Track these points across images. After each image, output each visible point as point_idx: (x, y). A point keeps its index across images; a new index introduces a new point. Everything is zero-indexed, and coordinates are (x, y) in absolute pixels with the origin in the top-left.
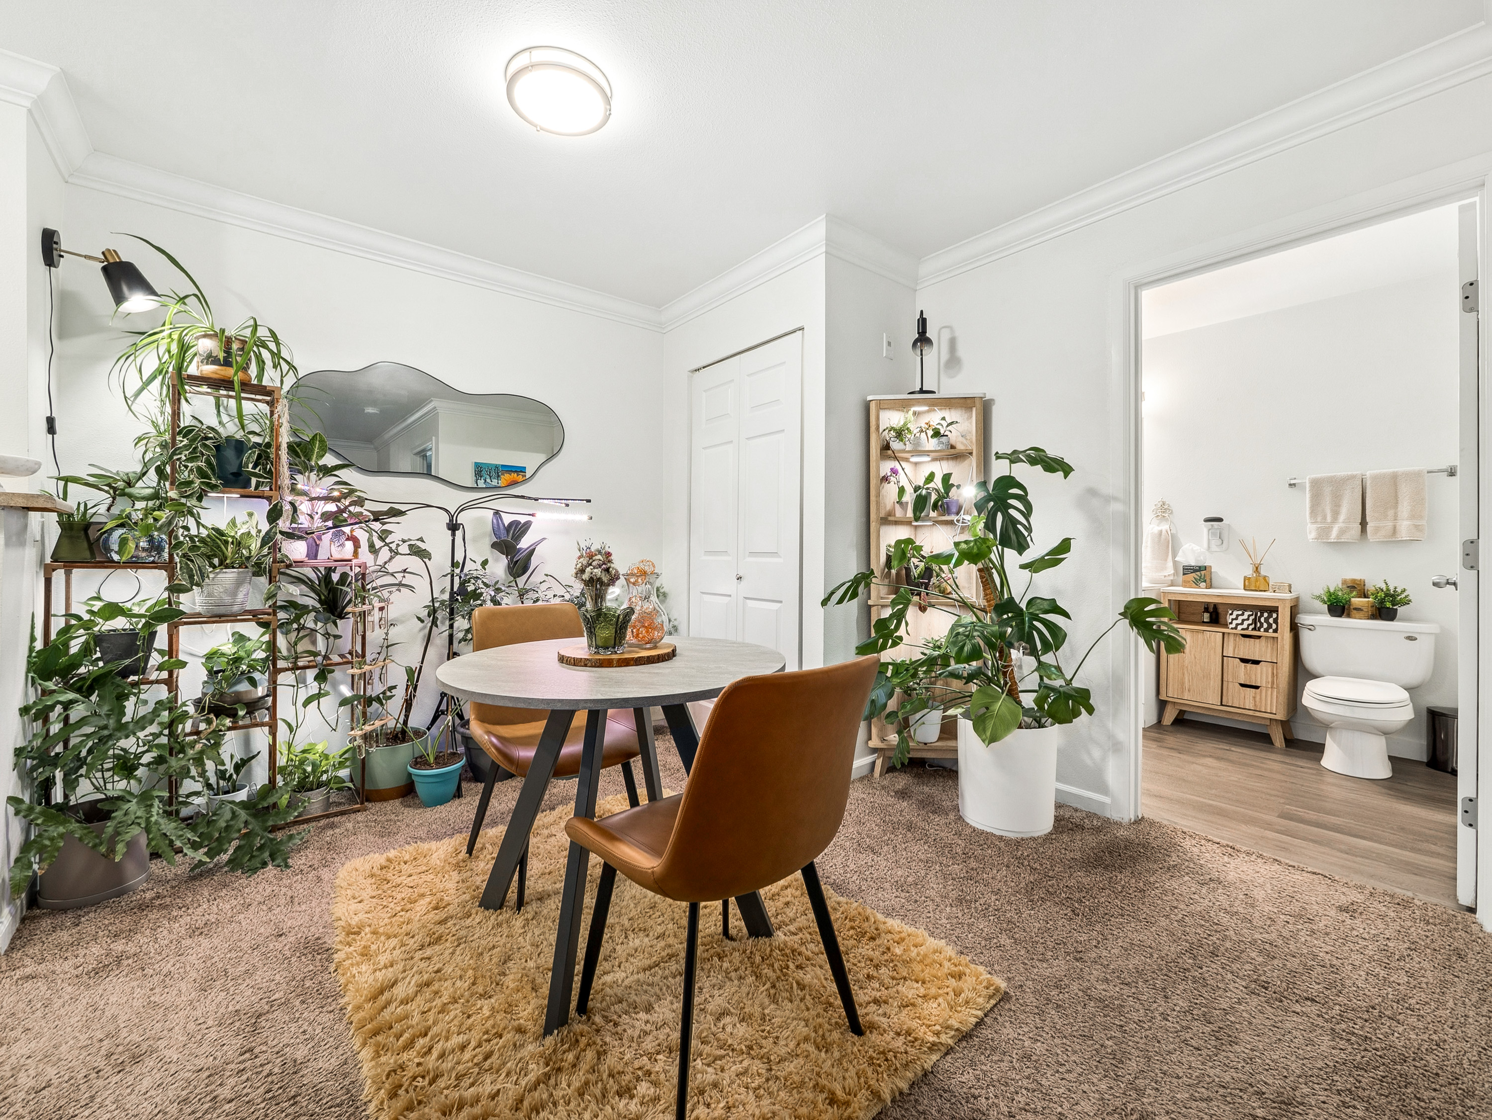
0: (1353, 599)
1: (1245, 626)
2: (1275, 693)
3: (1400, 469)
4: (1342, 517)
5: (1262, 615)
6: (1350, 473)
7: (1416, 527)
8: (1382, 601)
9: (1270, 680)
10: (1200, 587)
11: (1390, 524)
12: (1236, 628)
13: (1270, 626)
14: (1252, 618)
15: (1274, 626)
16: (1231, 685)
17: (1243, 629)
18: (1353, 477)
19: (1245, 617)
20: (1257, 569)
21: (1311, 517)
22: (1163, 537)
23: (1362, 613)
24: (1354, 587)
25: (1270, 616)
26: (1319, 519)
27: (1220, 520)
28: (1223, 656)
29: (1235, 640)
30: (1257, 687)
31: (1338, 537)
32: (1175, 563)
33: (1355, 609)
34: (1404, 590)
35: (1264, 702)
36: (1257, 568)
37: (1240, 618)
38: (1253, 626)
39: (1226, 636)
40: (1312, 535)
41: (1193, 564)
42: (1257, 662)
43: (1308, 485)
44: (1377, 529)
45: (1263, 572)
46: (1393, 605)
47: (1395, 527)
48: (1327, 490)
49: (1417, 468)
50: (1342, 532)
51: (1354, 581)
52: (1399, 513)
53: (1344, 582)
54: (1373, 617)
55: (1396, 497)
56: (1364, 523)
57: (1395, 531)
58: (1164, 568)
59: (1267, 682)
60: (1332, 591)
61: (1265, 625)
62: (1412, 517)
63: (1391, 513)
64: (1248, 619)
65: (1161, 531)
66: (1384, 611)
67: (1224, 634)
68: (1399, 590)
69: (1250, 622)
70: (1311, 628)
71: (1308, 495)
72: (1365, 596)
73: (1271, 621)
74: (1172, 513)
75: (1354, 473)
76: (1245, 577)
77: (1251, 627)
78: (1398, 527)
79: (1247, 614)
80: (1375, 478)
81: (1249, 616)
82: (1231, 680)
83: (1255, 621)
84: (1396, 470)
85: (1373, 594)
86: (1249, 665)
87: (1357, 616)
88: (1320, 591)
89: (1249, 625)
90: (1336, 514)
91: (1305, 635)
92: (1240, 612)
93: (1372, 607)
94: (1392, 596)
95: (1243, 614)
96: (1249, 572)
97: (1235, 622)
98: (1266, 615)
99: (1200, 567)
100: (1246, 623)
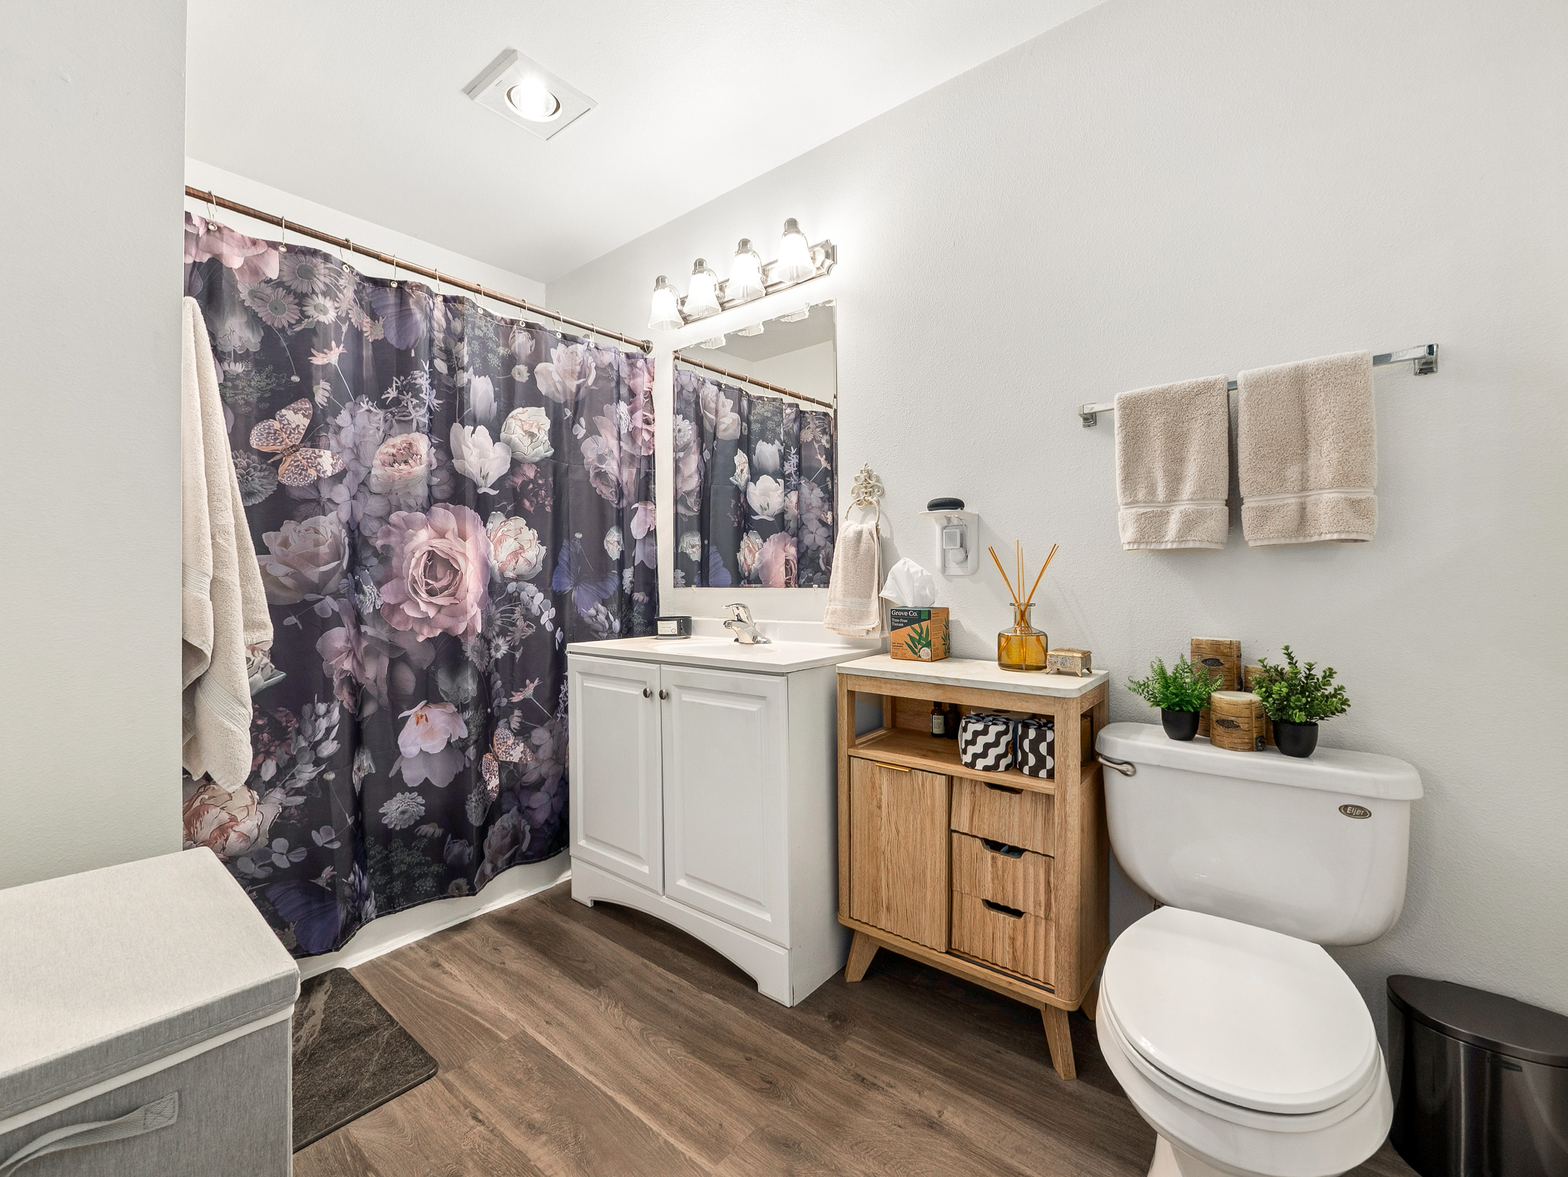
0: (1216, 696)
1: (990, 761)
2: (1053, 934)
3: (1310, 359)
4: (1188, 488)
5: (1025, 735)
6: (1201, 379)
7: (1354, 504)
8: (1282, 706)
9: (1042, 898)
10: (919, 659)
11: (1292, 501)
12: (972, 765)
13: (1041, 762)
14: (1004, 740)
15: (1049, 763)
16: (967, 903)
17: (986, 769)
18: (1208, 387)
19: (991, 738)
20: (1023, 617)
21: (1125, 489)
22: (863, 546)
23: (1236, 733)
24: (1216, 662)
25: (1041, 737)
26: (1141, 495)
27: (956, 504)
28: (951, 832)
29: (973, 793)
30: (1018, 914)
31: (1182, 535)
32: (883, 602)
33: (1223, 723)
34: (1330, 673)
35: (1031, 952)
36: (1023, 614)
37: (981, 740)
38: (1009, 759)
39: (955, 782)
40: (1128, 534)
41: (910, 604)
42: (1016, 851)
43: (1117, 415)
44: (1264, 514)
45: (1036, 623)
46: (1310, 715)
47: (1303, 508)
48: (1156, 425)
49: (1348, 354)
50: (1189, 524)
51: (1216, 645)
52: (1312, 473)
53: (1197, 647)
54: (1260, 744)
55: (1304, 431)
56: (1234, 502)
57: (1303, 517)
58: (863, 615)
59: (1037, 904)
60: (1170, 672)
61: (1032, 760)
62: (1344, 479)
63: (1293, 472)
64: (996, 744)
65: (859, 534)
66: (1286, 730)
67: (950, 779)
68: (1318, 673)
69: (1001, 749)
70: (1128, 768)
71: (1118, 438)
72: (1242, 686)
73: (1043, 748)
74: (882, 494)
75: (1211, 378)
76: (1000, 635)
77: (1003, 763)
78: (1309, 508)
79: (994, 730)
80: (1256, 385)
81: (999, 735)
82: (967, 890)
83: (1013, 747)
84: (1300, 362)
85: (1260, 684)
86: (1001, 858)
87: (1226, 741)
88: (1145, 673)
89: (999, 758)
90: (1175, 480)
91: (1116, 783)
92: (980, 727)
93: (1259, 717)
94: (1304, 690)
95: (985, 732)
96: (1007, 623)
97: (971, 750)
98: (1032, 734)
99: (919, 612)
100: (993, 752)
